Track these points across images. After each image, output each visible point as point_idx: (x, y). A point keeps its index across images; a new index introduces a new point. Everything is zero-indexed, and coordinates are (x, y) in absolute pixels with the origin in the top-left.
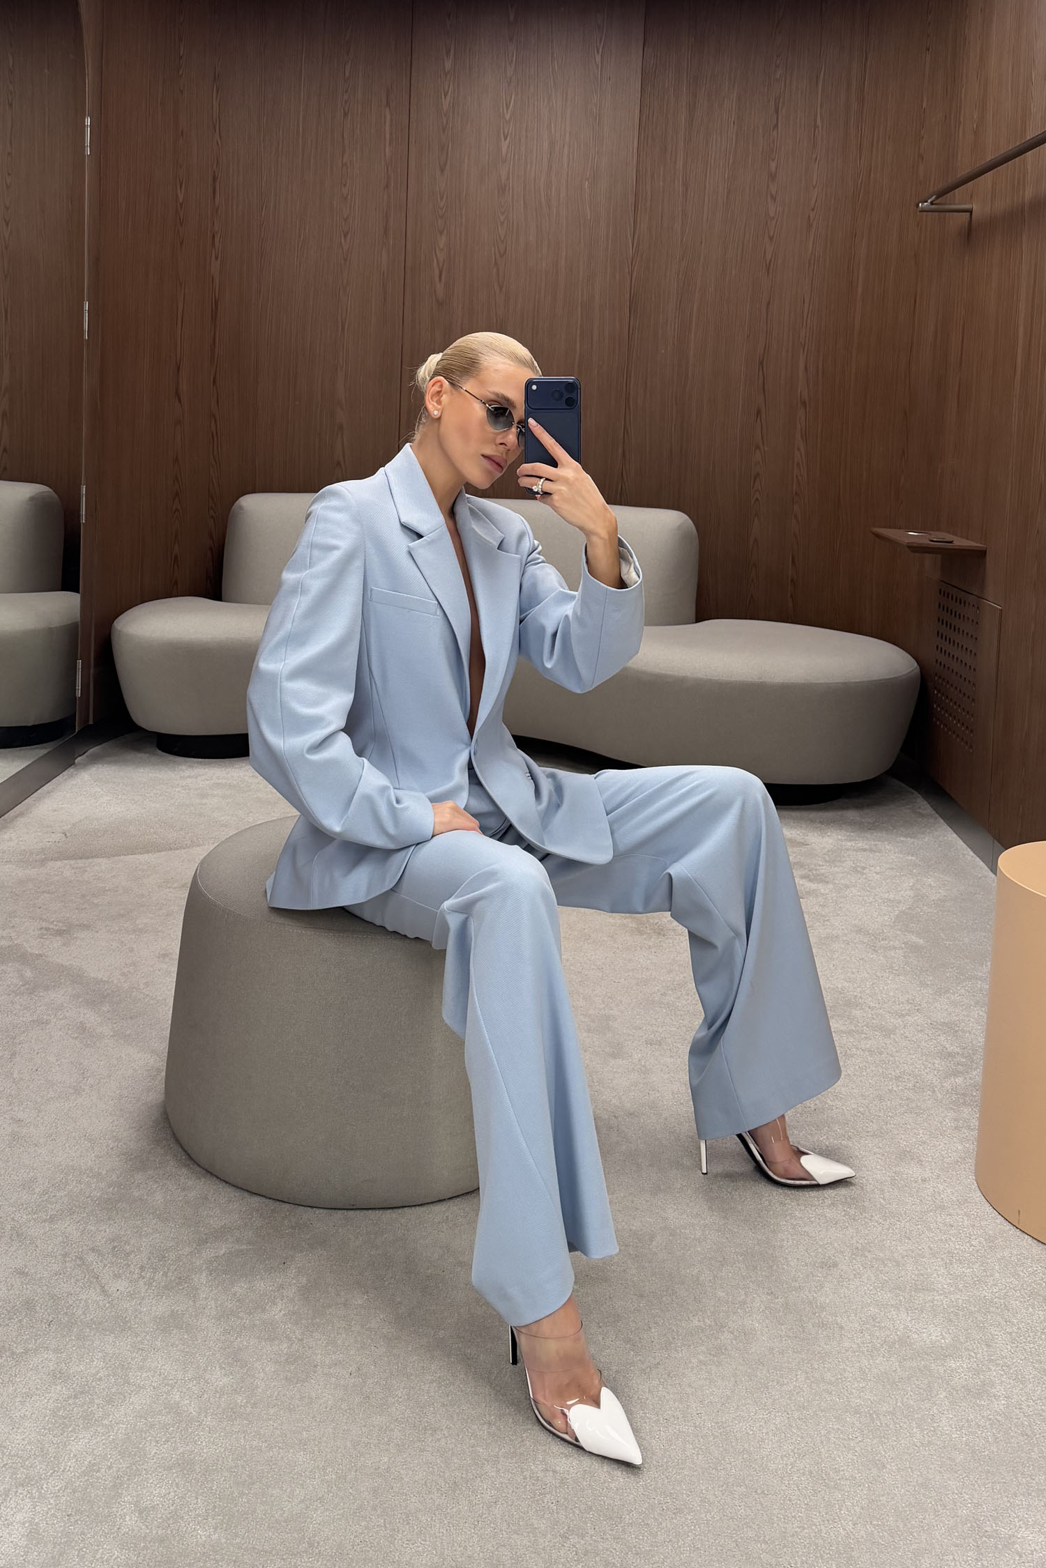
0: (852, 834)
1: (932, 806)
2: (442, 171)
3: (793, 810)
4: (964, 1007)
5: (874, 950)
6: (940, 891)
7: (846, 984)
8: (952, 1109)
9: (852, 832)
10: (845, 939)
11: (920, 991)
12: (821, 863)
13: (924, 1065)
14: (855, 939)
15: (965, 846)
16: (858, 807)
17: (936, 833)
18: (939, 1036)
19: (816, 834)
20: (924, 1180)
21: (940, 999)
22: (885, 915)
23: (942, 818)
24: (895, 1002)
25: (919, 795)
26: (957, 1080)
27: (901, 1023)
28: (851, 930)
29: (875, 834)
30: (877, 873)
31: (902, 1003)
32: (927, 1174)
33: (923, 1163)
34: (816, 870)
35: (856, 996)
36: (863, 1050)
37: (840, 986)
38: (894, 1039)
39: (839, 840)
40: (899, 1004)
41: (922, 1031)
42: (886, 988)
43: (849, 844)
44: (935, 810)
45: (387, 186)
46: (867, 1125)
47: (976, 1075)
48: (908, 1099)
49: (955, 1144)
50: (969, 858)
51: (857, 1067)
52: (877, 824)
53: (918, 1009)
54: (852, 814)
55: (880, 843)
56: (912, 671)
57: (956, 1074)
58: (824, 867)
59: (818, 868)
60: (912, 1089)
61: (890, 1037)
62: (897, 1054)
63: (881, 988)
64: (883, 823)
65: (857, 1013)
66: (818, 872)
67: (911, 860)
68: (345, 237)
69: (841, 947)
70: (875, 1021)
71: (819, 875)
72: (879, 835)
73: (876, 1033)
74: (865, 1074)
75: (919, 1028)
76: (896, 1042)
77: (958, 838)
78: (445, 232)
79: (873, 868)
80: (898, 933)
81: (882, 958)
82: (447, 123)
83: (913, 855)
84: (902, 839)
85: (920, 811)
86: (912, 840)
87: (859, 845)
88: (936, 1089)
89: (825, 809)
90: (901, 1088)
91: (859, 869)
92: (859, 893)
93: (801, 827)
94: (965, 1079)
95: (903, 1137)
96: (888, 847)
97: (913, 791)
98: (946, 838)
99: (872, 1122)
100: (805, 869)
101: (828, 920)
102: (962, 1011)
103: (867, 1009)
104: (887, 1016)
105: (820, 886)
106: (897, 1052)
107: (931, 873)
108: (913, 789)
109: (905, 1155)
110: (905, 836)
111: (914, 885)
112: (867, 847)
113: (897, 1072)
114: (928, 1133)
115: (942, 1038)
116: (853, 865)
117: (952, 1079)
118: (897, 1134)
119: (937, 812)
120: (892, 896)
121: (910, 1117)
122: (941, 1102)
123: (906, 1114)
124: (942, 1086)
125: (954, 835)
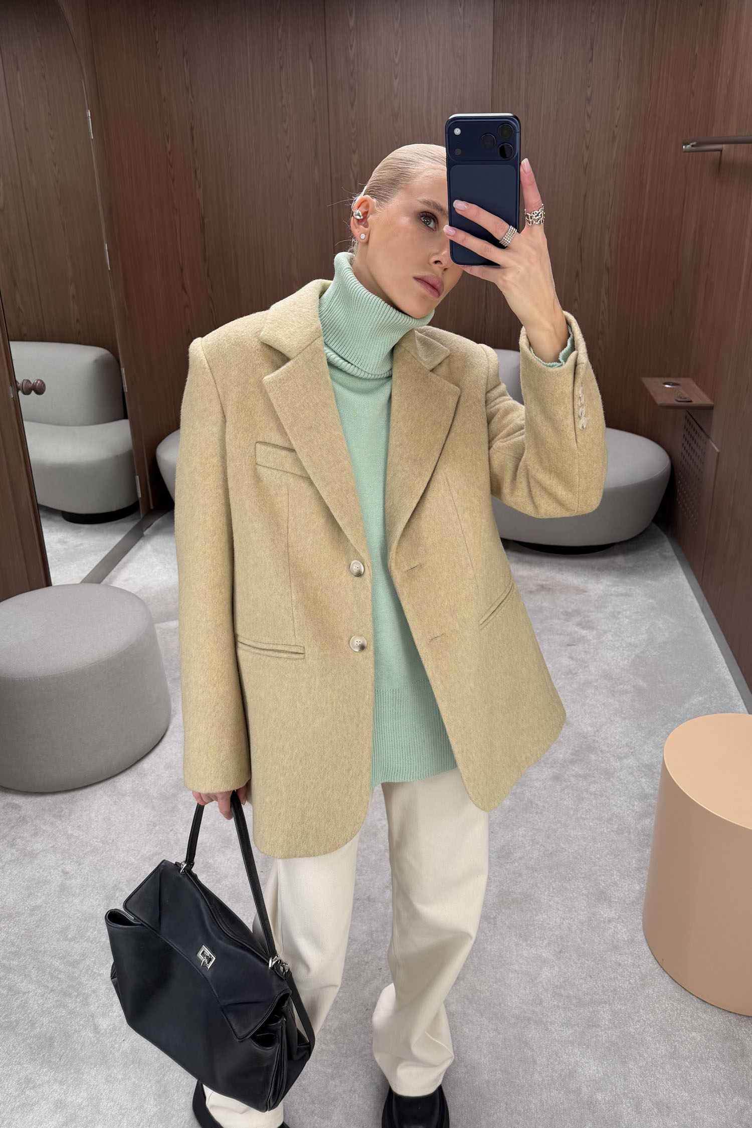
0: (617, 579)
1: (673, 548)
5: (613, 695)
6: (665, 633)
7: (590, 729)
8: (639, 850)
10: (595, 684)
11: (637, 733)
12: (592, 609)
13: (627, 806)
14: (602, 684)
15: (688, 585)
17: (672, 575)
18: (642, 777)
21: (648, 741)
22: (625, 659)
23: (678, 560)
24: (619, 745)
25: (667, 539)
27: (619, 766)
28: (601, 676)
29: (632, 578)
30: (627, 617)
31: (623, 746)
34: (588, 616)
35: (594, 741)
36: (590, 794)
37: (585, 730)
38: (613, 782)
39: (607, 583)
40: (621, 748)
41: (632, 773)
42: (615, 732)
43: (613, 589)
44: (675, 552)
45: (314, 120)
46: (582, 867)
48: (612, 841)
49: (635, 885)
50: (690, 599)
51: (584, 810)
52: (635, 568)
53: (632, 752)
55: (633, 587)
58: (594, 613)
59: (589, 614)
61: (609, 781)
62: (612, 797)
63: (612, 732)
64: (639, 567)
65: (593, 757)
67: (651, 603)
69: (591, 693)
70: (602, 765)
71: (588, 622)
72: (635, 578)
73: (602, 777)
74: (588, 816)
75: (630, 771)
76: (613, 785)
77: (686, 579)
79: (625, 612)
80: (632, 676)
81: (617, 703)
83: (653, 598)
84: (648, 582)
85: (665, 554)
86: (655, 583)
87: (620, 590)
88: (631, 831)
90: (609, 830)
91: (616, 614)
92: (612, 639)
93: (585, 574)
95: (603, 878)
96: (638, 591)
97: (664, 535)
98: (677, 580)
99: (585, 864)
100: (581, 616)
101: (586, 667)
103: (599, 752)
104: (611, 759)
105: (587, 631)
106: (612, 794)
107: (662, 615)
110: (651, 579)
111: (649, 628)
112: (625, 592)
113: (609, 814)
114: (620, 874)
115: (643, 780)
116: (612, 610)
117: (644, 821)
118: (600, 876)
119: (676, 555)
120: (633, 640)
121: (610, 859)
122: (633, 844)
123: (608, 856)
124: (636, 828)
125: (684, 577)
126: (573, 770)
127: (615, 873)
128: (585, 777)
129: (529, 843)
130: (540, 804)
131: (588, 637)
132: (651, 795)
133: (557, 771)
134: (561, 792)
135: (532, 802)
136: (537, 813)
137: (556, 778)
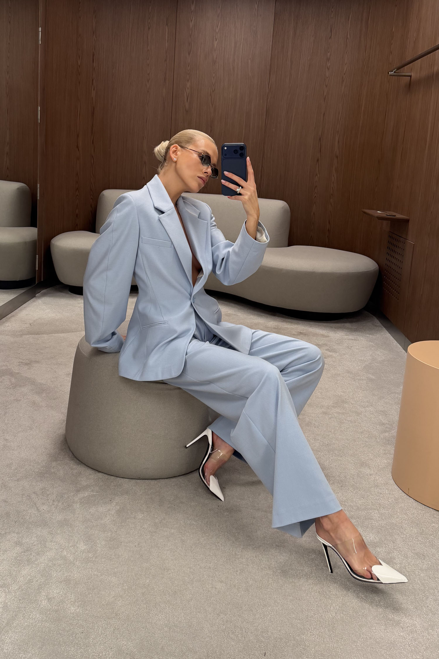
0: (347, 333)
1: (380, 322)
2: (189, 54)
3: (324, 323)
4: (390, 405)
5: (354, 380)
6: (382, 357)
7: (342, 394)
8: (383, 446)
9: (348, 332)
10: (342, 375)
11: (372, 397)
12: (334, 344)
13: (372, 427)
14: (347, 375)
15: (393, 339)
16: (351, 322)
17: (382, 334)
19: (333, 333)
20: (371, 475)
21: (380, 401)
22: (359, 366)
23: (385, 328)
24: (362, 401)
25: (376, 318)
26: (386, 434)
27: (364, 410)
28: (345, 372)
29: (357, 333)
30: (357, 349)
31: (365, 402)
32: (372, 472)
33: (370, 468)
34: (333, 347)
35: (346, 399)
36: (348, 421)
37: (340, 394)
39: (343, 335)
40: (363, 403)
42: (358, 396)
43: (346, 337)
44: (382, 324)
45: (166, 60)
46: (348, 451)
47: (394, 432)
48: (365, 441)
49: (384, 460)
50: (395, 344)
51: (345, 428)
52: (358, 329)
53: (371, 405)
54: (348, 325)
55: (358, 337)
56: (376, 268)
57: (385, 431)
58: (335, 346)
59: (333, 346)
60: (367, 437)
61: (359, 416)
63: (356, 396)
64: (360, 329)
65: (346, 405)
66: (333, 348)
67: (371, 344)
68: (148, 82)
69: (341, 379)
70: (353, 409)
71: (333, 349)
72: (359, 333)
73: (354, 414)
74: (348, 430)
75: (371, 413)
76: (362, 418)
77: (391, 336)
78: (189, 81)
79: (355, 347)
80: (365, 373)
81: (357, 384)
82: (192, 33)
83: (372, 342)
84: (368, 335)
85: (376, 324)
86: (372, 336)
87: (350, 337)
88: (377, 438)
89: (337, 323)
90: (363, 436)
91: (350, 347)
92: (349, 357)
93: (327, 330)
94: (389, 434)
95: (363, 457)
96: (362, 339)
97: (373, 316)
98: (385, 335)
99: (351, 450)
100: (328, 346)
101: (336, 368)
102: (389, 406)
103: (350, 404)
104: (359, 407)
105: (333, 353)
106: (362, 422)
107: (379, 350)
108: (373, 315)
109: (363, 464)
110: (369, 334)
111: (372, 354)
112: (353, 338)
113: (362, 430)
114: (373, 455)
115: (380, 417)
116: (347, 345)
117: (384, 434)
118: (361, 455)
119: (383, 325)
120: (362, 358)
121: (366, 449)
122: (379, 443)
123: (364, 448)
124: (380, 437)
125: (389, 335)
126: (335, 411)
127: (370, 455)
128: (343, 414)
129: (312, 439)
130: (317, 424)
131: (334, 355)
132: (387, 423)
133: (325, 411)
134: (329, 419)
135: (311, 423)
136: (315, 427)
137: (325, 413)
